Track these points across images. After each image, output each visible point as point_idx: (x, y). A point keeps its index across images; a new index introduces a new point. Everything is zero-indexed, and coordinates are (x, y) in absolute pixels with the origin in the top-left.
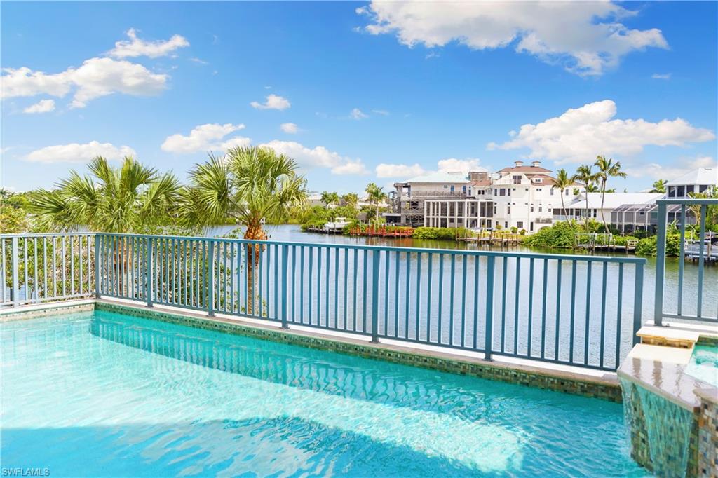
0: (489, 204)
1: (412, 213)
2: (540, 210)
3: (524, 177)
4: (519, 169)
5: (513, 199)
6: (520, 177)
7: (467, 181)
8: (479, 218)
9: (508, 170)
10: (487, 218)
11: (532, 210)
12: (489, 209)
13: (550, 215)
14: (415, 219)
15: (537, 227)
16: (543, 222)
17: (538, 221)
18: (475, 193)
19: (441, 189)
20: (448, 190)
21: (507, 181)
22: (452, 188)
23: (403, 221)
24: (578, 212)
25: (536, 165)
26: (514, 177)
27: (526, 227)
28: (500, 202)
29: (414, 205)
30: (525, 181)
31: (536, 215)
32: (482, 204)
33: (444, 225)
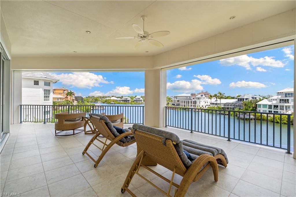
0: (195, 101)
1: (178, 103)
2: (208, 103)
3: (204, 95)
4: (202, 93)
5: (201, 100)
6: (203, 95)
7: (191, 96)
8: (193, 104)
9: (200, 94)
10: (195, 105)
11: (206, 103)
12: (195, 102)
13: (210, 104)
14: (178, 104)
15: (207, 107)
16: (208, 106)
17: (207, 105)
18: (192, 99)
19: (184, 98)
20: (186, 98)
21: (199, 96)
22: (187, 97)
23: (176, 105)
24: (216, 104)
25: (207, 92)
26: (201, 95)
27: (204, 107)
28: (198, 101)
29: (178, 101)
30: (204, 96)
31: (207, 104)
32: (194, 101)
33: (185, 106)
